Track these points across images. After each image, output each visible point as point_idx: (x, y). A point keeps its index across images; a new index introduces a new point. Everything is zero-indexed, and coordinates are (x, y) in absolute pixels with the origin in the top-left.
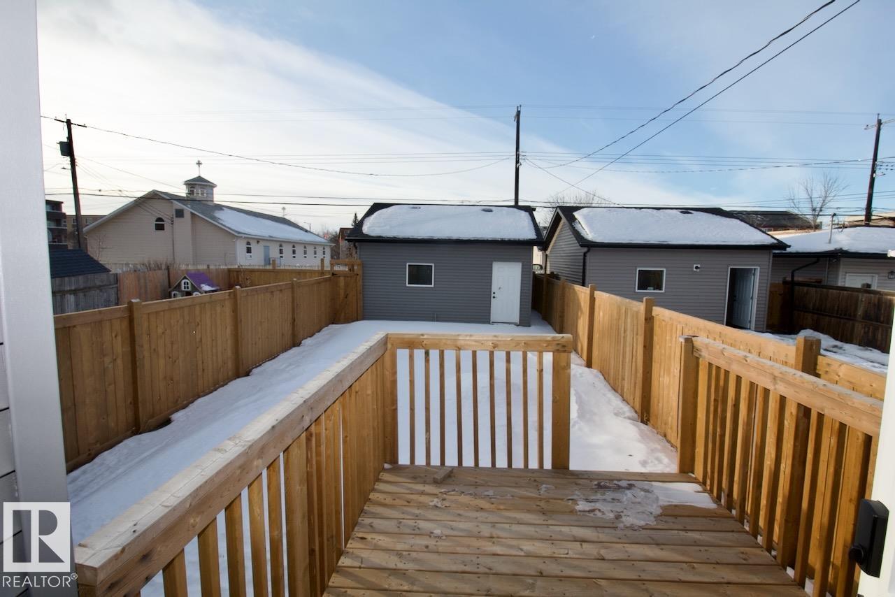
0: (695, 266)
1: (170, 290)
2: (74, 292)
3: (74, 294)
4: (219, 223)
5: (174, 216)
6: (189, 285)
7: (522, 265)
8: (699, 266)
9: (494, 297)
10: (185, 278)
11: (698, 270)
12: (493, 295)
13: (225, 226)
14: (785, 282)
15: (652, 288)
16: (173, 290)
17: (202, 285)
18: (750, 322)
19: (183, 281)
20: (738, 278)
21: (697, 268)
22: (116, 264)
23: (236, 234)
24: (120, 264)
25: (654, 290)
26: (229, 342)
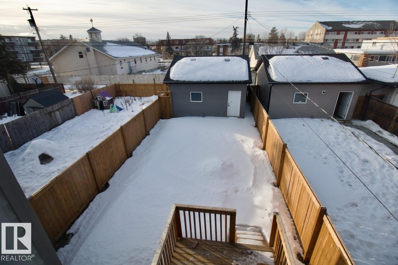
0: (323, 91)
1: (94, 100)
2: (58, 110)
3: (58, 111)
4: (106, 53)
5: (86, 51)
6: (101, 98)
7: (242, 92)
8: (325, 91)
9: (229, 106)
10: (98, 95)
11: (324, 94)
12: (228, 105)
13: (109, 55)
14: (366, 96)
15: (301, 101)
16: (95, 100)
17: (106, 97)
18: (345, 115)
19: (98, 97)
20: (342, 97)
21: (324, 92)
22: (67, 76)
23: (114, 58)
24: (69, 76)
25: (302, 102)
26: (123, 147)
